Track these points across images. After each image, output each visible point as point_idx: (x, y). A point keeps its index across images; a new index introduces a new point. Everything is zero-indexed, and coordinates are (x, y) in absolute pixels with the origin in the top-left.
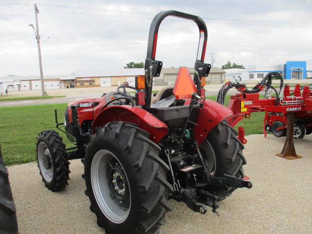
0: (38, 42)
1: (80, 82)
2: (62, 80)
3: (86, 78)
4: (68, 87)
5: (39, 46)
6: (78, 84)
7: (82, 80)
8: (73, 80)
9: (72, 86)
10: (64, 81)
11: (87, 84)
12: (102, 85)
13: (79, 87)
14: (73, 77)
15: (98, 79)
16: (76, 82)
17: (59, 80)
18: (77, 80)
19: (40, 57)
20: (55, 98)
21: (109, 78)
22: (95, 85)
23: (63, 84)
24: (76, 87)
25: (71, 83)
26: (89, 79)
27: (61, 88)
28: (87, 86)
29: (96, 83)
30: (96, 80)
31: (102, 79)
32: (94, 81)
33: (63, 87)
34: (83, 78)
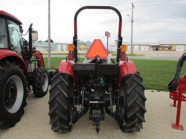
0: (132, 24)
1: (162, 47)
2: (151, 46)
3: (166, 45)
4: (154, 50)
5: (132, 26)
6: (161, 49)
7: (164, 46)
8: (158, 46)
9: (157, 50)
10: (153, 46)
11: (167, 49)
12: (177, 50)
13: (161, 50)
14: (158, 44)
15: (175, 46)
16: (159, 47)
17: (149, 45)
18: (161, 46)
19: (132, 32)
20: (137, 56)
21: (184, 46)
22: (172, 50)
23: (151, 48)
24: (159, 50)
25: (157, 48)
26: (169, 46)
27: (150, 50)
28: (166, 50)
29: (173, 49)
30: (173, 46)
31: (177, 46)
32: (171, 47)
33: (151, 50)
34: (164, 45)
